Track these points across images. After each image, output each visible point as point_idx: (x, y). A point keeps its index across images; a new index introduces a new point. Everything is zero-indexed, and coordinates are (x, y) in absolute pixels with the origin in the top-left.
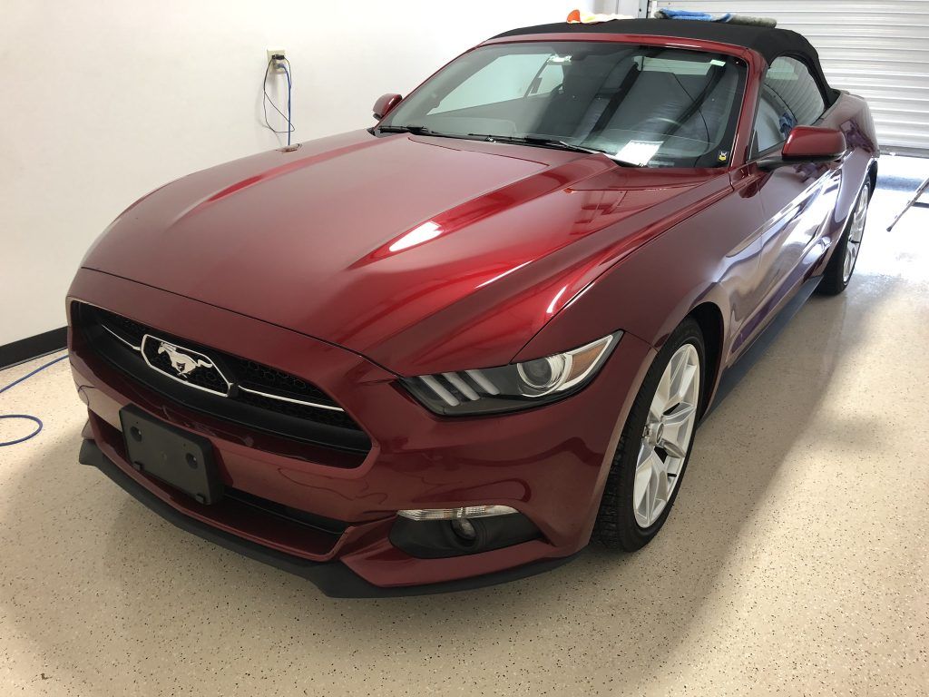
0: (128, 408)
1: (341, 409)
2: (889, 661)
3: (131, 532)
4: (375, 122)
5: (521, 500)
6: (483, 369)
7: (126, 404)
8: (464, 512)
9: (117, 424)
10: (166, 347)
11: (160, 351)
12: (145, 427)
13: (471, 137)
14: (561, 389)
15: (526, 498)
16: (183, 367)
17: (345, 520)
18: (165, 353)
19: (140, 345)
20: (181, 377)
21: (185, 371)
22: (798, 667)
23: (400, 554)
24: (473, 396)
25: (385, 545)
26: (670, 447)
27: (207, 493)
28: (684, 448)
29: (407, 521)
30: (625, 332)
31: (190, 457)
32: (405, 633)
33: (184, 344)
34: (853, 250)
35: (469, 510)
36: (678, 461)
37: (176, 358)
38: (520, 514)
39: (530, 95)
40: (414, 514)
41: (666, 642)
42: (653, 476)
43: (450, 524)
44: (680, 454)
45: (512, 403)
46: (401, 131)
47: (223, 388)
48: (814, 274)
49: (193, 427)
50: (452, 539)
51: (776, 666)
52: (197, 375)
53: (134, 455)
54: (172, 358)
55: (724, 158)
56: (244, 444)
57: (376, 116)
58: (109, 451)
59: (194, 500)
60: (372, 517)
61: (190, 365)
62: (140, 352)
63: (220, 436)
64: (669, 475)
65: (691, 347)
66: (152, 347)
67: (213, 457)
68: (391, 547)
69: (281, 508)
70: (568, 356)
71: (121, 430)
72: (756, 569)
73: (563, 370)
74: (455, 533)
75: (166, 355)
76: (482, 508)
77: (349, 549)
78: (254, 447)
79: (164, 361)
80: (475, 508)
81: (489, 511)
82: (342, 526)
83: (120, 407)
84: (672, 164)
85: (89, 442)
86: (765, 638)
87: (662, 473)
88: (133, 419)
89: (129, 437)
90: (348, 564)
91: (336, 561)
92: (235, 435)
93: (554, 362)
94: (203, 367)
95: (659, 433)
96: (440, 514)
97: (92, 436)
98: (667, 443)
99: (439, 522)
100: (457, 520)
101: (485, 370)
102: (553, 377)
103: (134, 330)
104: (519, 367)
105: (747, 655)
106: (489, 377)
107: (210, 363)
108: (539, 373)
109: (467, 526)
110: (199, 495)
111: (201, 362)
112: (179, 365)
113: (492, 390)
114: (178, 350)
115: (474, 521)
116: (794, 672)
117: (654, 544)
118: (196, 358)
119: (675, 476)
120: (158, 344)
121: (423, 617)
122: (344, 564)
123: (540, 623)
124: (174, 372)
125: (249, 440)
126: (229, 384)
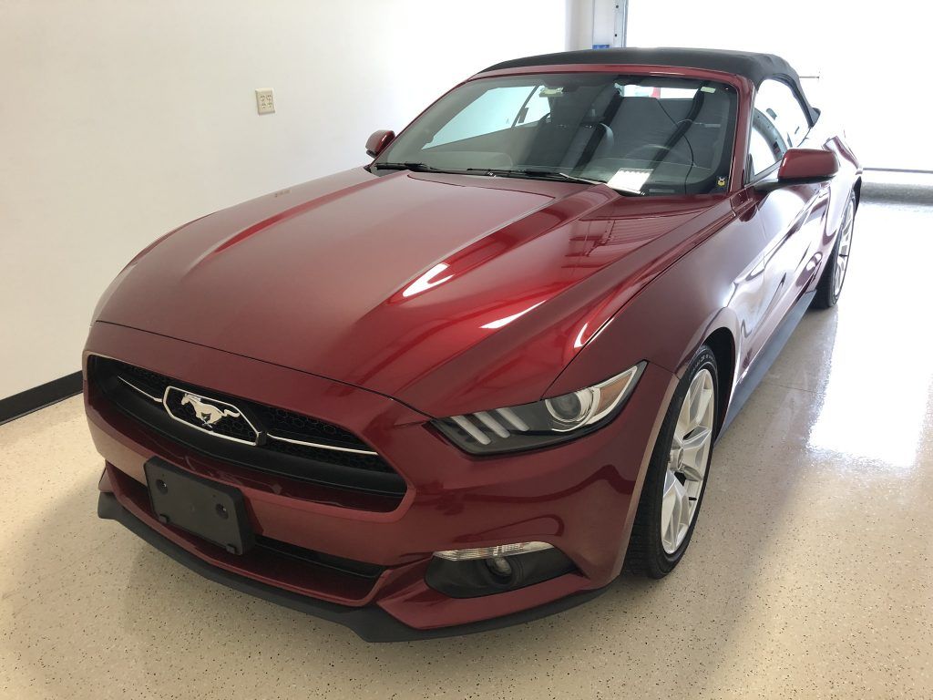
0: (152, 460)
1: (375, 453)
2: (922, 674)
3: (154, 584)
4: (370, 160)
5: (556, 535)
6: (511, 406)
7: (151, 457)
8: (500, 550)
9: (140, 477)
10: (190, 398)
11: (184, 401)
12: (171, 479)
13: (470, 171)
14: (591, 422)
15: (560, 532)
16: (208, 417)
17: (382, 564)
18: (189, 404)
19: (162, 397)
20: (207, 428)
21: (211, 421)
22: (836, 686)
23: (437, 595)
24: (503, 434)
25: (421, 587)
26: (690, 472)
27: (239, 543)
28: (702, 472)
29: (442, 561)
30: (648, 362)
31: (220, 508)
32: (442, 673)
33: (208, 394)
34: (843, 264)
35: (505, 548)
36: (697, 484)
37: (201, 408)
38: (556, 548)
39: (517, 125)
40: (449, 554)
41: (703, 668)
42: (677, 502)
43: (486, 563)
44: (699, 477)
45: (541, 439)
46: (399, 168)
47: (252, 437)
48: (808, 290)
49: (217, 476)
50: (487, 578)
51: (813, 687)
52: (223, 425)
53: (159, 509)
54: (196, 409)
55: (723, 184)
56: (273, 492)
57: (370, 153)
58: (129, 504)
59: (225, 550)
60: (406, 560)
61: (216, 415)
62: (161, 404)
63: (246, 484)
64: (691, 499)
65: (707, 372)
66: (175, 399)
67: (244, 506)
68: (427, 588)
69: (313, 554)
70: (596, 389)
71: (146, 484)
72: (782, 589)
73: (592, 403)
74: (491, 572)
75: (190, 406)
76: (518, 545)
77: (386, 592)
78: (282, 494)
79: (188, 412)
80: (510, 546)
81: (524, 547)
82: (378, 570)
83: (145, 460)
84: (672, 191)
85: (107, 495)
86: (799, 659)
87: (684, 499)
88: (158, 472)
89: (155, 492)
90: (384, 607)
91: (372, 606)
92: (263, 483)
93: (583, 395)
94: (229, 416)
95: (680, 458)
96: (475, 554)
97: (110, 488)
98: (687, 467)
99: (474, 561)
100: (492, 559)
101: (515, 407)
102: (583, 411)
103: (156, 382)
104: (548, 403)
105: (784, 677)
106: (518, 415)
107: (236, 412)
108: (567, 408)
109: (502, 564)
110: (229, 545)
111: (227, 412)
112: (203, 415)
113: (521, 427)
114: (203, 401)
115: (510, 558)
116: (832, 691)
117: (679, 569)
118: (222, 408)
119: (695, 499)
120: (182, 395)
121: (458, 655)
122: (381, 608)
123: (576, 656)
124: (199, 422)
125: (277, 488)
126: (258, 433)
